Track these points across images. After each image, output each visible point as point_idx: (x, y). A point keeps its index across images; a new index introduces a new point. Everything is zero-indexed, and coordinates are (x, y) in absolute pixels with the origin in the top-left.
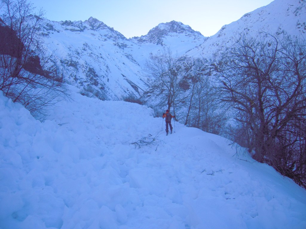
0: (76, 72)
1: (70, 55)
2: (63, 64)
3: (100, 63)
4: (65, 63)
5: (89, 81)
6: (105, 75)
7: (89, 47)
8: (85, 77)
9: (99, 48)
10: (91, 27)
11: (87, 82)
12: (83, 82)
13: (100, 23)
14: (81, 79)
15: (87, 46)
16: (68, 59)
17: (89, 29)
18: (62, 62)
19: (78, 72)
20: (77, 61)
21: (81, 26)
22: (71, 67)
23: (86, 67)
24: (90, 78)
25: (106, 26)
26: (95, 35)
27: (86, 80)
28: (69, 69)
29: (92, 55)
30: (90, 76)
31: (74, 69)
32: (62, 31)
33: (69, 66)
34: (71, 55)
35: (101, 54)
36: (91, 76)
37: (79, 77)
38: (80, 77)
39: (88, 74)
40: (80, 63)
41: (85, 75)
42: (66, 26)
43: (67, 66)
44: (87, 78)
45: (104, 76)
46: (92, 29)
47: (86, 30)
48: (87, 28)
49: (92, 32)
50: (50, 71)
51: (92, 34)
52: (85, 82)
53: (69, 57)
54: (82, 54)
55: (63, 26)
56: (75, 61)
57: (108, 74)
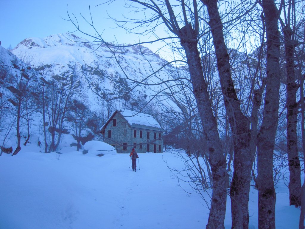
0: (101, 81)
1: (96, 62)
2: (85, 72)
3: (138, 77)
4: (88, 71)
5: (117, 94)
6: (142, 90)
7: (126, 61)
8: (112, 88)
9: (138, 63)
10: (135, 51)
11: (114, 94)
12: (108, 94)
13: (145, 49)
14: (107, 90)
15: (123, 59)
16: (94, 66)
17: (131, 53)
18: (83, 69)
19: (104, 81)
20: (104, 70)
21: (123, 49)
22: (94, 75)
23: (116, 76)
24: (118, 90)
25: (151, 51)
26: (137, 58)
27: (112, 92)
28: (92, 78)
29: (128, 68)
30: (119, 87)
31: (98, 78)
32: (101, 52)
33: (92, 74)
34: (98, 63)
35: (140, 69)
36: (121, 87)
37: (104, 87)
38: (106, 88)
39: (117, 85)
40: (108, 73)
41: (113, 86)
42: (106, 48)
43: (90, 74)
44: (114, 89)
45: (140, 92)
46: (135, 53)
47: (128, 53)
48: (129, 51)
49: (135, 55)
50: (64, 77)
51: (134, 57)
52: (112, 94)
53: (94, 64)
54: (115, 66)
55: (102, 48)
56: (102, 70)
57: (146, 90)
